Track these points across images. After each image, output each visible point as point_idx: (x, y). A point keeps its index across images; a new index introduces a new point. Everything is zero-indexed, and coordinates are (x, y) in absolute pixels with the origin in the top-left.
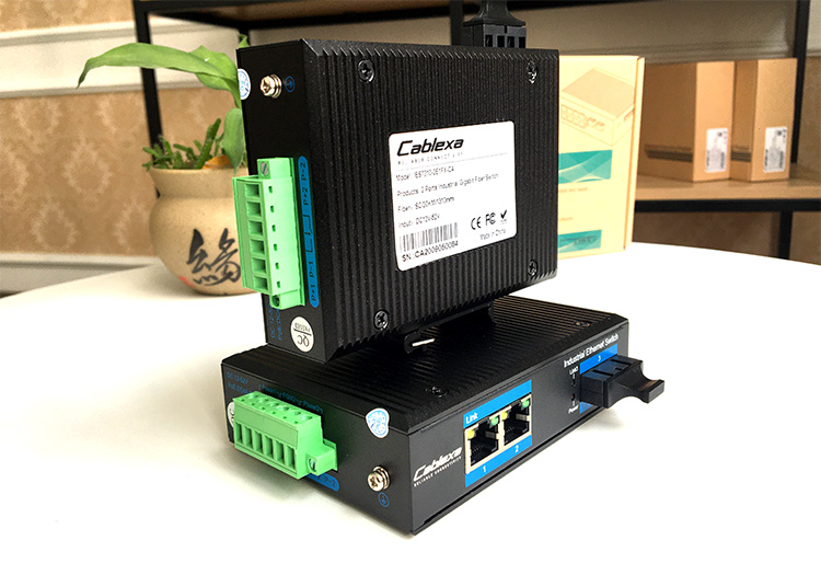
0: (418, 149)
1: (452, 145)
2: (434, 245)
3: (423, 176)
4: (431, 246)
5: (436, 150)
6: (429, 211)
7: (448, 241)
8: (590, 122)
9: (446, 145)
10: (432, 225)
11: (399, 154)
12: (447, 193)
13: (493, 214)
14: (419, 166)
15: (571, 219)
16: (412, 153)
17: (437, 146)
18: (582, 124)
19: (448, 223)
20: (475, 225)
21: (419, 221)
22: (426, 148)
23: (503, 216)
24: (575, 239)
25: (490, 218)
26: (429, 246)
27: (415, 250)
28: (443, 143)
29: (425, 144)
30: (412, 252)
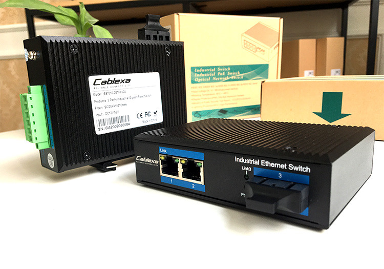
0: (105, 82)
1: (124, 81)
2: (116, 124)
3: (108, 94)
4: (114, 125)
5: (115, 83)
6: (113, 109)
7: (124, 123)
8: (258, 50)
9: (121, 81)
10: (114, 116)
11: (94, 84)
12: (123, 102)
13: (149, 112)
14: (106, 90)
15: (249, 98)
16: (102, 84)
17: (116, 82)
18: (254, 51)
19: (123, 115)
20: (139, 116)
21: (107, 113)
22: (110, 82)
23: (155, 113)
24: (252, 109)
25: (148, 114)
26: (113, 125)
27: (105, 126)
28: (119, 81)
29: (109, 80)
30: (104, 127)
